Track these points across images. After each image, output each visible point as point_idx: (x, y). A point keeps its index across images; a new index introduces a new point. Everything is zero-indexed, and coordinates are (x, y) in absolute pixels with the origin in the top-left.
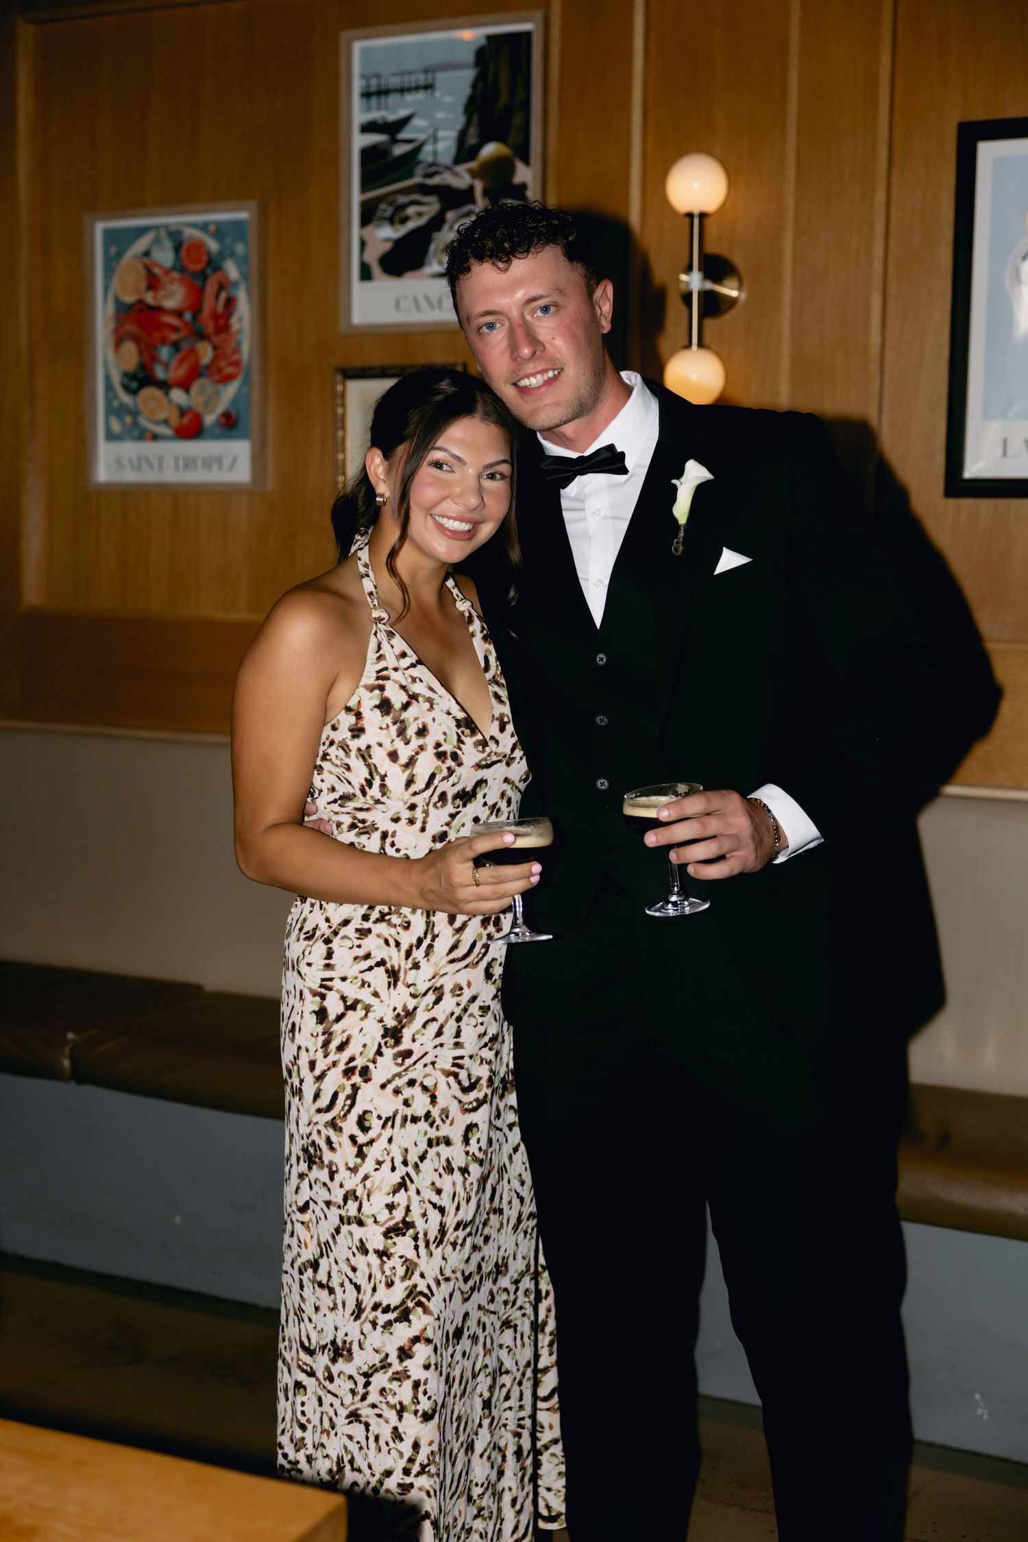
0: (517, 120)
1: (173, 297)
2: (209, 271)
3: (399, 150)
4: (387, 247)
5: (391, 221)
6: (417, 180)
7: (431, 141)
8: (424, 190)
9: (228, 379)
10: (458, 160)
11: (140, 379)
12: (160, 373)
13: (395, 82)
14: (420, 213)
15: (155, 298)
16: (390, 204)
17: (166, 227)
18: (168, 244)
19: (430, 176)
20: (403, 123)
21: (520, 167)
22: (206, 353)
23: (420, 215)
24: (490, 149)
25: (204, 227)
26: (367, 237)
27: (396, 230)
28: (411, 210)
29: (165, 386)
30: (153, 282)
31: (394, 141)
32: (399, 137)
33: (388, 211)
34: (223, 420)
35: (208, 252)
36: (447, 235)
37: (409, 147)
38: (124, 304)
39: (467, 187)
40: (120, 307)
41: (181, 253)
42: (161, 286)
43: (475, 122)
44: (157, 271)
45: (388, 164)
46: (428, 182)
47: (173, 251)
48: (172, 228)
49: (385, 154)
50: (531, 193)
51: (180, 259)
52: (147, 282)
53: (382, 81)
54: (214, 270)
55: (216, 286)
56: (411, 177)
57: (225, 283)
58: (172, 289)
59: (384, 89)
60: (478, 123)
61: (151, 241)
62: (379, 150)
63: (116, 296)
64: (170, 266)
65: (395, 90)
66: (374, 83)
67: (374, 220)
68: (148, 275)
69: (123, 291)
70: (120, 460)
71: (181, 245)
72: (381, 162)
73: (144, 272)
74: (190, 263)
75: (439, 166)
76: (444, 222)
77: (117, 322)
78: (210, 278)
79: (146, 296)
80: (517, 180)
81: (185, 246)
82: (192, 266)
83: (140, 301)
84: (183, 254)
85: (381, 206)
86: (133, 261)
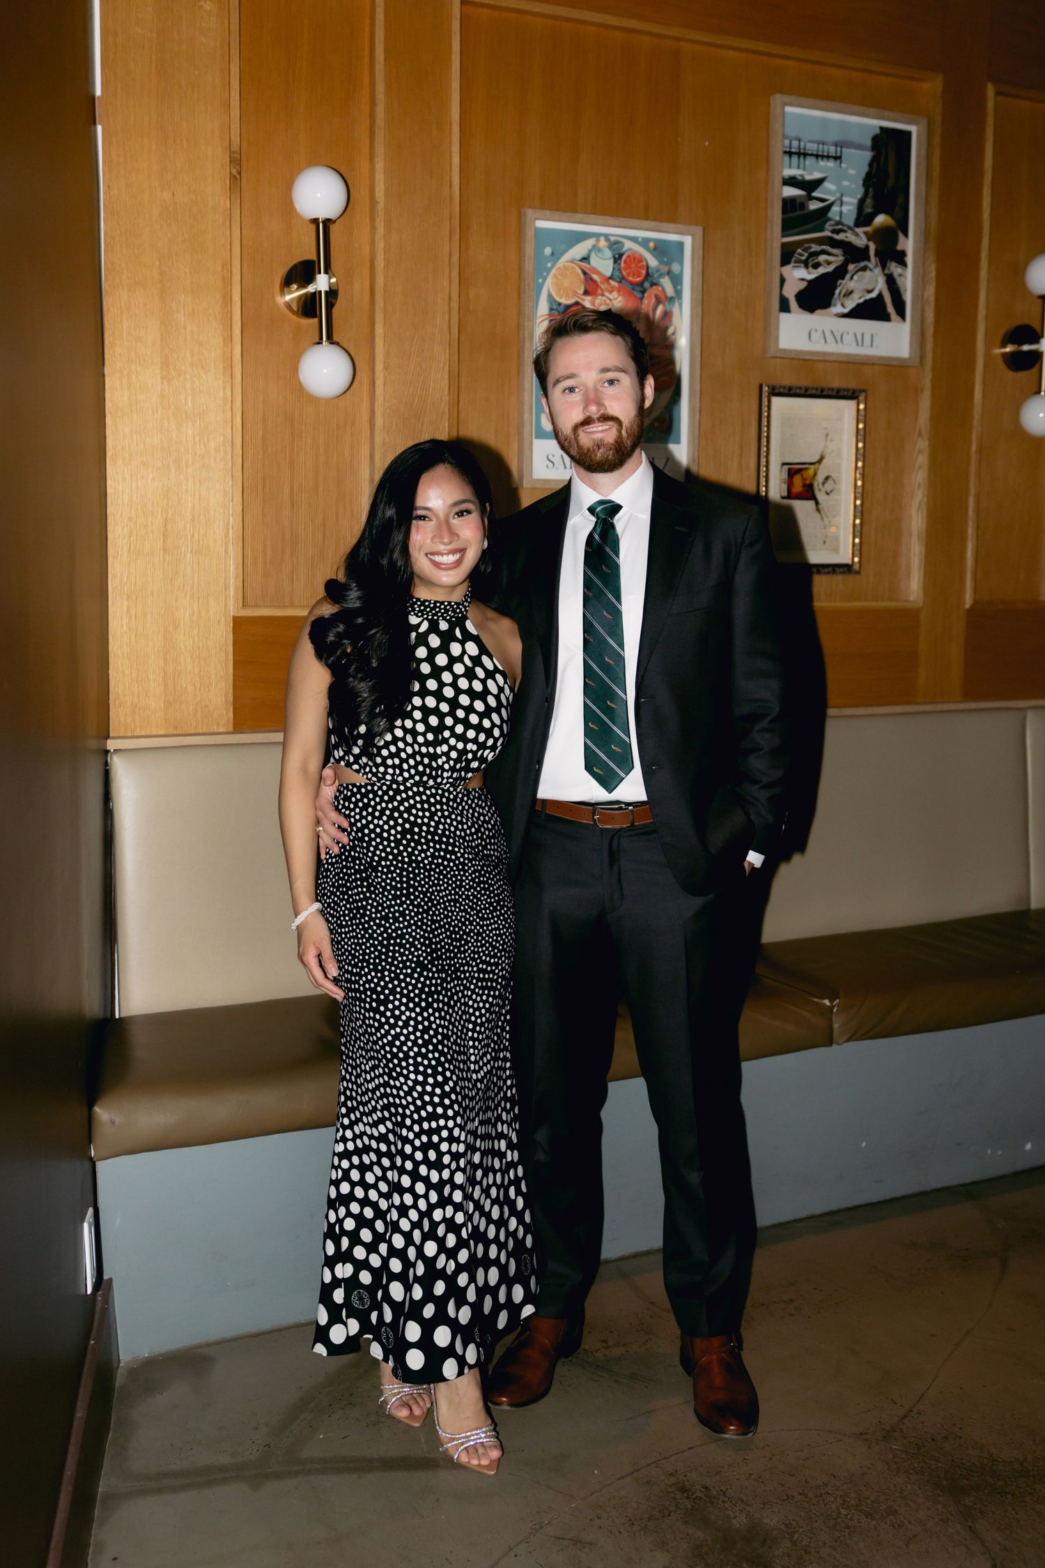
0: (900, 200)
2: (646, 284)
3: (814, 206)
4: (804, 285)
5: (806, 266)
6: (827, 233)
7: (838, 203)
8: (835, 244)
9: (663, 387)
10: (858, 223)
13: (812, 147)
14: (831, 261)
15: (593, 303)
16: (805, 250)
17: (606, 236)
18: (609, 254)
19: (837, 232)
20: (818, 183)
21: (901, 236)
23: (829, 263)
24: (881, 219)
25: (644, 243)
26: (785, 275)
27: (810, 273)
28: (822, 258)
30: (591, 288)
31: (811, 198)
32: (815, 194)
33: (802, 255)
34: (656, 424)
35: (648, 267)
36: (848, 283)
37: (821, 205)
38: (560, 304)
39: (863, 247)
40: (555, 307)
41: (620, 264)
42: (599, 292)
43: (871, 194)
44: (595, 277)
45: (805, 215)
46: (836, 236)
47: (611, 261)
48: (612, 239)
49: (803, 206)
50: (909, 259)
51: (619, 269)
52: (585, 287)
53: (802, 144)
54: (653, 284)
55: (653, 300)
56: (822, 230)
57: (663, 297)
58: (611, 296)
59: (802, 151)
60: (874, 197)
61: (590, 247)
62: (798, 201)
63: (550, 296)
64: (608, 274)
65: (812, 155)
66: (795, 143)
67: (793, 261)
68: (586, 279)
69: (558, 291)
70: (550, 458)
71: (621, 255)
72: (799, 213)
73: (582, 276)
74: (628, 275)
75: (843, 225)
76: (846, 272)
77: (551, 321)
78: (648, 291)
79: (583, 300)
80: (899, 247)
81: (624, 258)
82: (630, 278)
83: (577, 303)
84: (623, 265)
85: (799, 251)
86: (571, 264)
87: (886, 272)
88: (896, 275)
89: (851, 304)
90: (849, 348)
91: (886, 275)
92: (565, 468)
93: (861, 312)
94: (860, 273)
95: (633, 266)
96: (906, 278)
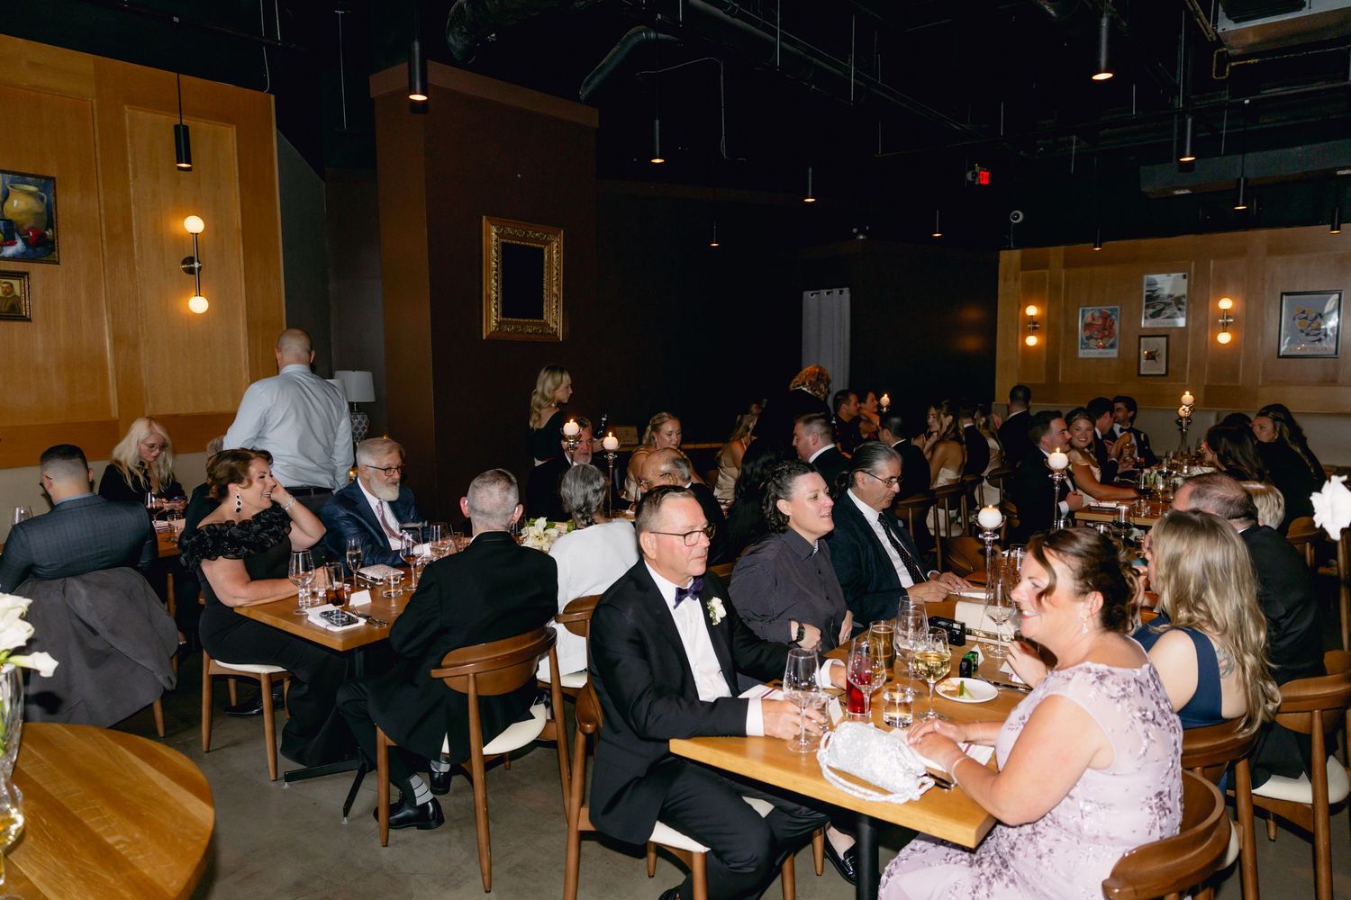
1: (1099, 322)
4: (1151, 313)
6: (1159, 301)
11: (1089, 338)
14: (1158, 308)
15: (1094, 323)
16: (1152, 305)
17: (1098, 309)
22: (1106, 333)
25: (1107, 309)
26: (1146, 311)
27: (1153, 310)
28: (1157, 306)
29: (1096, 339)
30: (1094, 319)
36: (1165, 311)
42: (1096, 320)
47: (1099, 313)
54: (1109, 317)
55: (1110, 320)
64: (1098, 316)
70: (1084, 353)
73: (1091, 318)
74: (1103, 316)
81: (1102, 313)
83: (1090, 323)
86: (1089, 315)
89: (1166, 316)
90: (1165, 325)
92: (1088, 355)
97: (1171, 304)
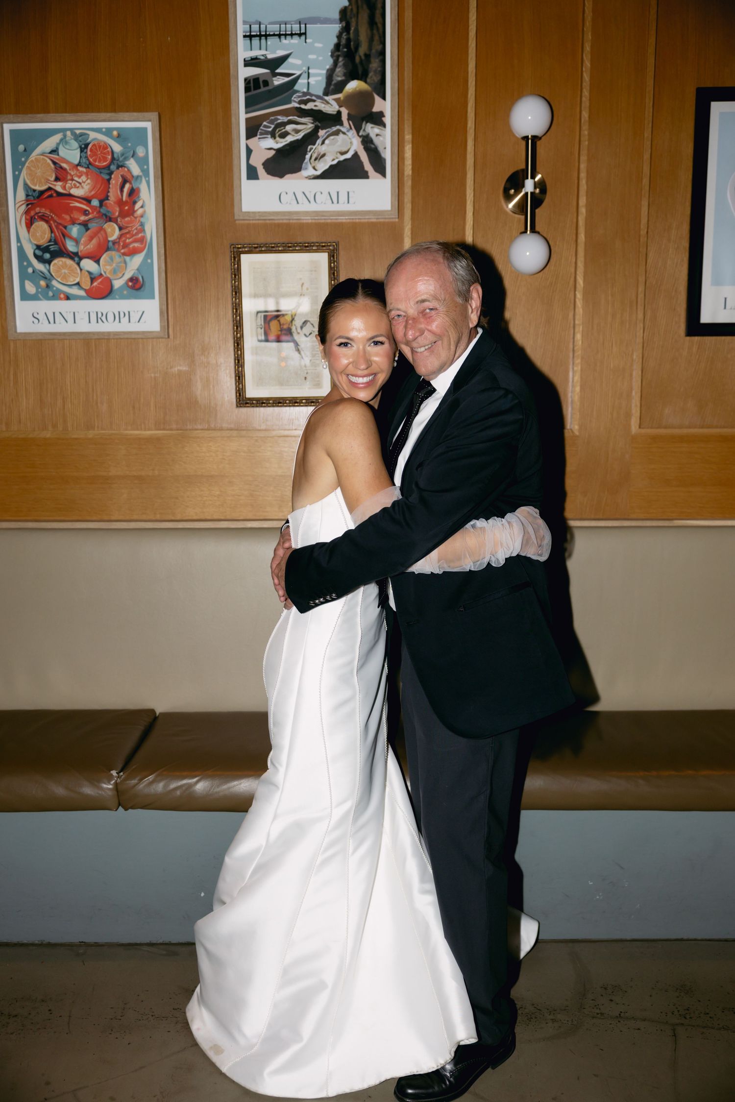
0: (374, 64)
1: (82, 187)
2: (113, 167)
3: (278, 81)
4: (271, 154)
5: (273, 135)
6: (294, 105)
8: (301, 113)
9: (134, 252)
10: (327, 93)
11: (52, 251)
12: (71, 246)
13: (273, 28)
15: (64, 188)
16: (271, 122)
17: (72, 130)
18: (75, 145)
19: (305, 102)
20: (283, 59)
21: (377, 99)
22: (113, 232)
23: (297, 131)
24: (354, 85)
25: (108, 132)
26: (251, 147)
27: (277, 142)
28: (289, 128)
29: (76, 257)
30: (61, 174)
31: (275, 75)
32: (278, 71)
33: (270, 127)
34: (130, 284)
35: (113, 152)
36: (320, 147)
37: (287, 79)
38: (34, 191)
39: (335, 113)
40: (30, 194)
41: (86, 152)
42: (69, 177)
43: (340, 64)
44: (64, 165)
45: (269, 91)
46: (303, 106)
47: (79, 150)
48: (78, 132)
49: (266, 83)
50: (387, 120)
51: (86, 157)
52: (55, 174)
53: (263, 27)
54: (118, 167)
55: (120, 180)
56: (290, 102)
57: (129, 177)
58: (80, 180)
59: (263, 33)
60: (345, 65)
61: (58, 141)
62: (261, 80)
63: (26, 184)
64: (76, 162)
65: (274, 35)
66: (255, 28)
67: (258, 134)
68: (56, 168)
69: (32, 180)
70: (36, 315)
71: (87, 145)
72: (263, 89)
73: (52, 166)
74: (95, 161)
75: (312, 95)
76: (318, 138)
77: (28, 205)
78: (115, 173)
79: (55, 185)
80: (376, 109)
81: (90, 146)
82: (97, 163)
83: (50, 189)
84: (89, 153)
85: (265, 123)
86: (42, 157)
87: (360, 134)
88: (373, 136)
89: (323, 166)
90: (323, 205)
91: (360, 137)
92: (49, 323)
93: (334, 172)
94: (332, 137)
95: (99, 153)
96: (384, 138)
97: (336, 119)
